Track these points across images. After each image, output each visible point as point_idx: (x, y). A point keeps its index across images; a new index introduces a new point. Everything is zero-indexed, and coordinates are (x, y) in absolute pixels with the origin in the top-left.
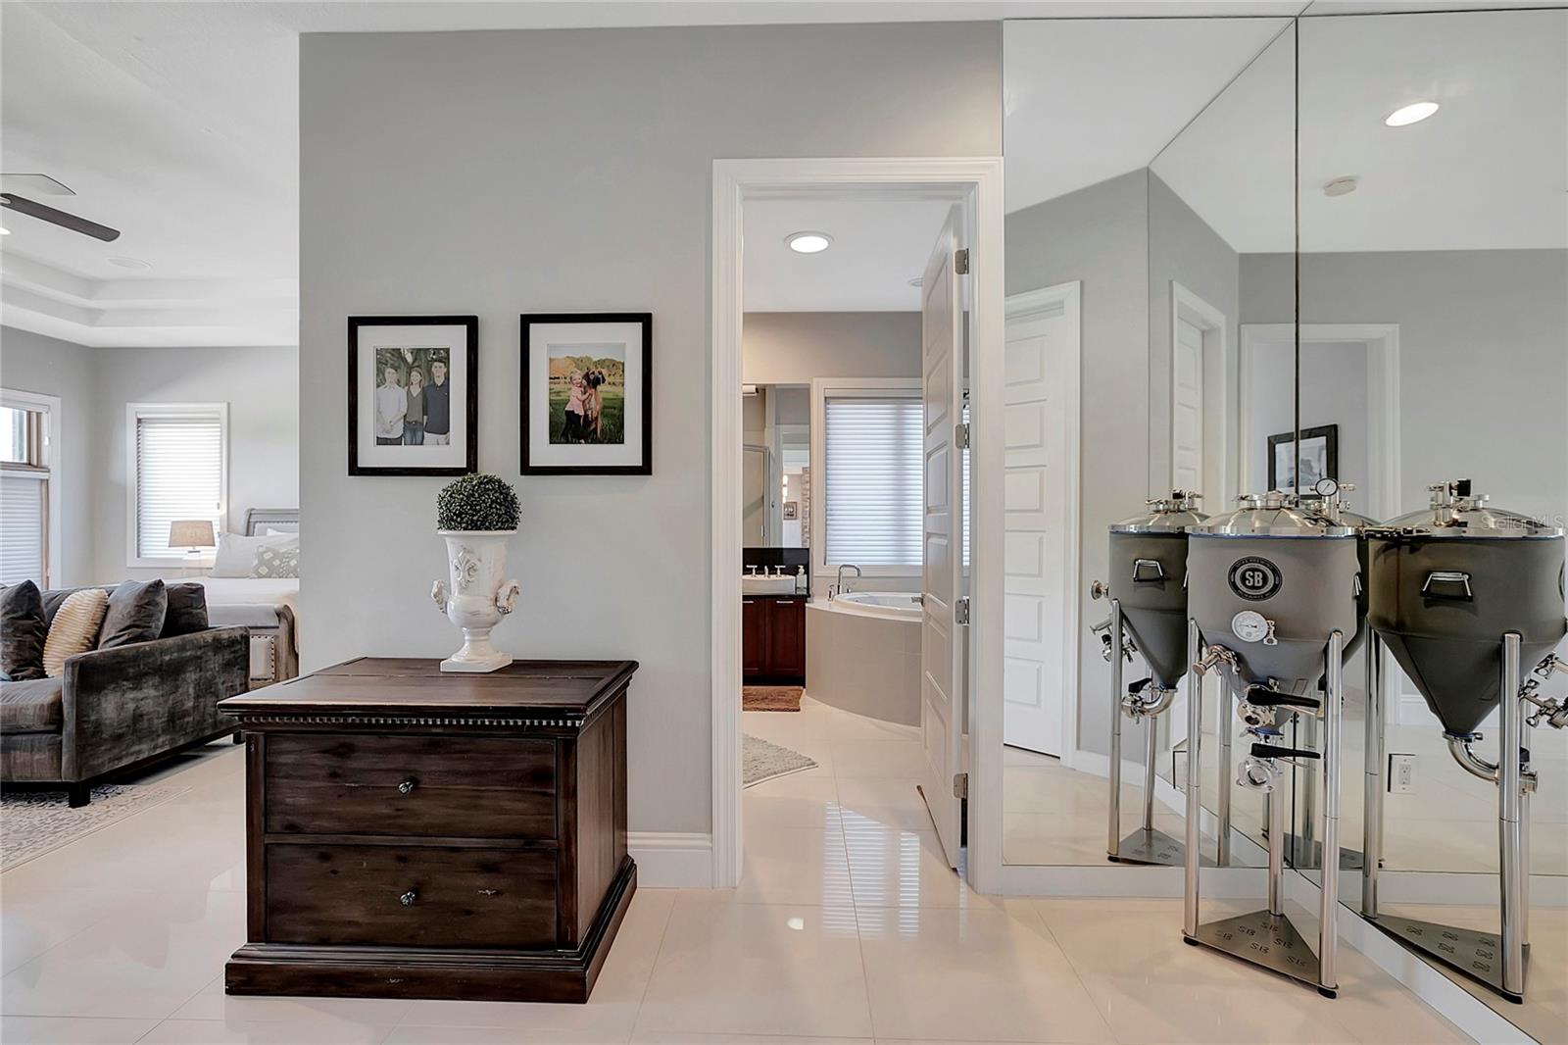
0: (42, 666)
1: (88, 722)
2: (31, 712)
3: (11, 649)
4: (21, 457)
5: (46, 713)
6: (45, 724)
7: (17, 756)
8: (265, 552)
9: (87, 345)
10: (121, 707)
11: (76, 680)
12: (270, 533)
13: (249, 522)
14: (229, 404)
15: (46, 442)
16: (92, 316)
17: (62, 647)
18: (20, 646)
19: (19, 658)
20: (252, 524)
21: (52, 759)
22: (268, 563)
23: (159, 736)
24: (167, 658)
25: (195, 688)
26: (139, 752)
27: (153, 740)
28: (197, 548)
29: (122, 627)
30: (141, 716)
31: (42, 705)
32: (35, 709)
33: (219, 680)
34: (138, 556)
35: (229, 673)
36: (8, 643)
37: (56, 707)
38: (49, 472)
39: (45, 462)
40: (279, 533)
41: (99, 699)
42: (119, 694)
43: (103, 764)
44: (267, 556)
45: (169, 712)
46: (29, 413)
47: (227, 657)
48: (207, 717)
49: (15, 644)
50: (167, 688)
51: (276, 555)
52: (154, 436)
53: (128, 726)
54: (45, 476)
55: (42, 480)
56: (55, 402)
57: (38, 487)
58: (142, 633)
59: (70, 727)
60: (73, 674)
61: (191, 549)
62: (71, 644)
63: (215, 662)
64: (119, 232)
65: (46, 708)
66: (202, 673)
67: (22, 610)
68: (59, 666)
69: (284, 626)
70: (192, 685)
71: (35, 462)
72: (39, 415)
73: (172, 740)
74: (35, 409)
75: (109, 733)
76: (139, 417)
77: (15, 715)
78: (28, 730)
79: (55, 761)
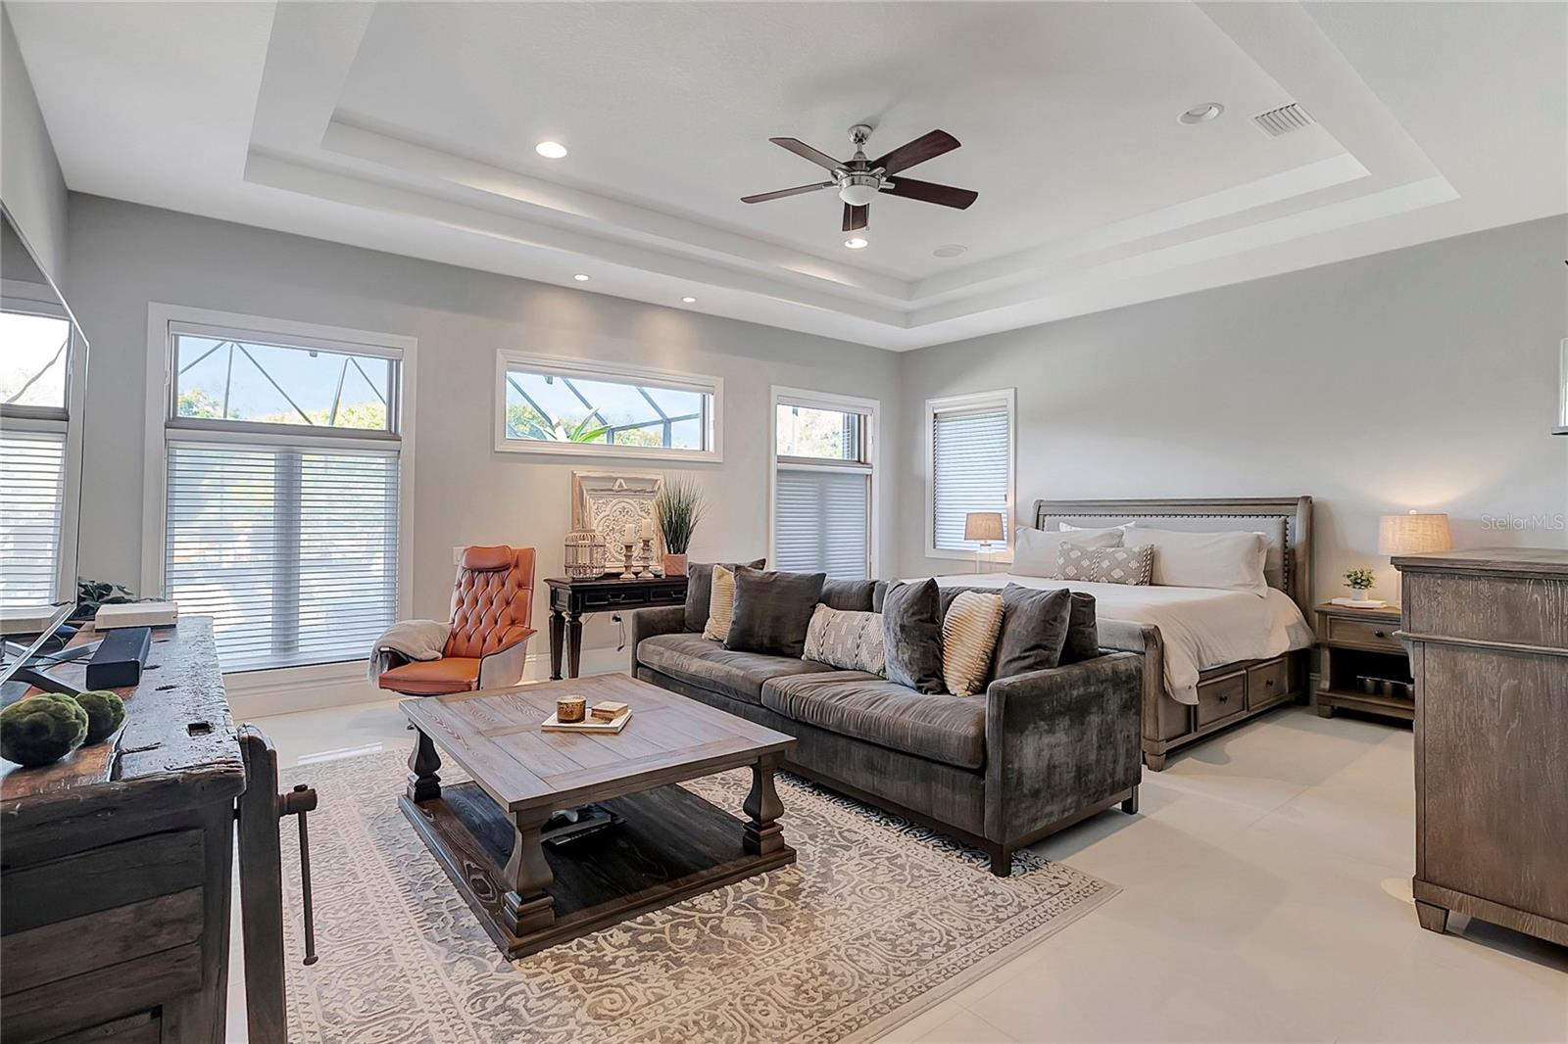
0: (942, 678)
1: (1012, 769)
2: (954, 742)
3: (917, 656)
4: (853, 455)
5: (970, 748)
6: (970, 762)
7: (939, 790)
8: (1072, 549)
9: (895, 350)
10: (1039, 754)
11: (1002, 714)
12: (1064, 527)
13: (1038, 515)
14: (1016, 389)
15: (869, 441)
16: (908, 318)
17: (961, 661)
18: (924, 654)
19: (925, 666)
20: (1041, 517)
21: (975, 806)
22: (1076, 563)
23: (1067, 796)
24: (1075, 693)
25: (1097, 736)
26: (1051, 814)
27: (1062, 801)
28: (989, 542)
29: (1028, 646)
30: (1054, 767)
31: (966, 738)
32: (960, 740)
33: (1118, 727)
34: (934, 547)
35: (1126, 718)
36: (915, 648)
37: (980, 742)
38: (871, 468)
39: (869, 460)
40: (1074, 528)
41: (1021, 742)
42: (1037, 737)
43: (1022, 826)
44: (1075, 554)
45: (1076, 765)
46: (859, 416)
47: (1124, 696)
48: (1107, 776)
49: (922, 649)
50: (1075, 732)
51: (1084, 554)
52: (947, 429)
53: (1043, 780)
54: (868, 471)
55: (867, 475)
56: (876, 404)
57: (864, 482)
58: (1049, 656)
59: (994, 772)
60: (999, 707)
61: (983, 542)
62: (972, 657)
63: (1114, 702)
64: (977, 194)
65: (970, 742)
66: (1104, 716)
67: (927, 613)
68: (961, 683)
69: (1151, 654)
70: (1095, 732)
71: (862, 460)
72: (865, 417)
73: (1078, 803)
74: (863, 412)
75: (1028, 787)
76: (936, 412)
77: (939, 742)
78: (951, 762)
79: (978, 809)
